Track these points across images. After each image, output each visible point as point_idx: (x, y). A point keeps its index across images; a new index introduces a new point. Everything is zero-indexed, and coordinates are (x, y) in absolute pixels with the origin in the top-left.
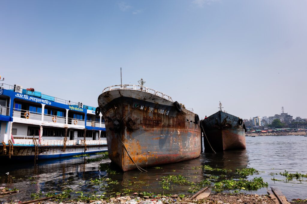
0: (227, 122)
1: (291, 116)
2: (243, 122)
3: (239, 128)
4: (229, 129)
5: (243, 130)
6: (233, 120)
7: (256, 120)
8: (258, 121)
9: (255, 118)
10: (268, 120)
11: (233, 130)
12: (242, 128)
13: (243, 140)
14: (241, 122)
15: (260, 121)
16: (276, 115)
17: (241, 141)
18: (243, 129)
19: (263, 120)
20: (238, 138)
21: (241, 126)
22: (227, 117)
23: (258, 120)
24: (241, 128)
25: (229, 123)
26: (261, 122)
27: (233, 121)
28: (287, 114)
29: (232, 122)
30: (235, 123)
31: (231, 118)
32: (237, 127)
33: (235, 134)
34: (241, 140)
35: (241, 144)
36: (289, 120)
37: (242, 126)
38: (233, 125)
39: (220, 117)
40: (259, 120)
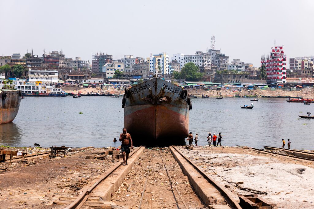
0: (165, 94)
1: (226, 56)
2: (187, 95)
3: (182, 103)
4: (166, 105)
5: (187, 107)
6: (173, 91)
7: (159, 60)
8: (163, 64)
9: (157, 56)
10: (183, 61)
11: (173, 106)
12: (186, 103)
13: (186, 121)
14: (184, 94)
15: (167, 62)
16: (197, 53)
17: (182, 124)
18: (187, 105)
19: (173, 61)
20: (178, 119)
21: (184, 100)
22: (166, 86)
23: (163, 61)
24: (184, 104)
25: (167, 95)
26: (167, 66)
27: (174, 93)
28: (219, 51)
29: (172, 94)
30: (177, 95)
31: (171, 88)
32: (179, 101)
33: (175, 113)
34: (182, 122)
35: (182, 128)
36: (222, 64)
37: (186, 101)
38: (173, 99)
39: (156, 87)
40: (165, 61)
